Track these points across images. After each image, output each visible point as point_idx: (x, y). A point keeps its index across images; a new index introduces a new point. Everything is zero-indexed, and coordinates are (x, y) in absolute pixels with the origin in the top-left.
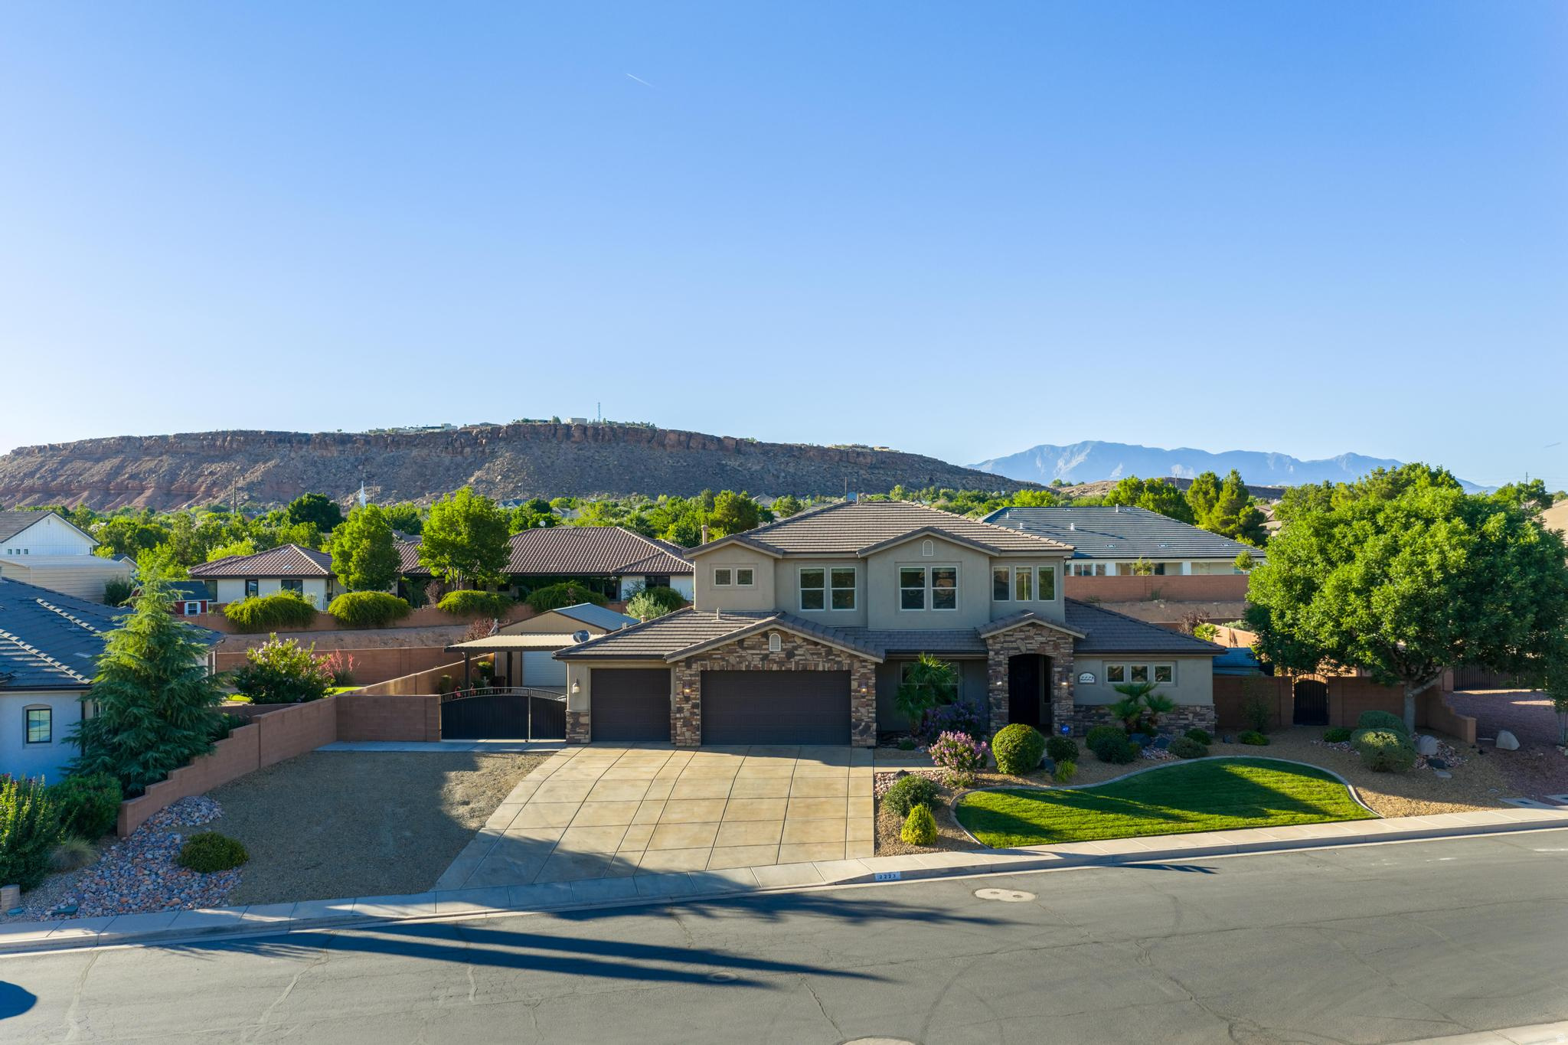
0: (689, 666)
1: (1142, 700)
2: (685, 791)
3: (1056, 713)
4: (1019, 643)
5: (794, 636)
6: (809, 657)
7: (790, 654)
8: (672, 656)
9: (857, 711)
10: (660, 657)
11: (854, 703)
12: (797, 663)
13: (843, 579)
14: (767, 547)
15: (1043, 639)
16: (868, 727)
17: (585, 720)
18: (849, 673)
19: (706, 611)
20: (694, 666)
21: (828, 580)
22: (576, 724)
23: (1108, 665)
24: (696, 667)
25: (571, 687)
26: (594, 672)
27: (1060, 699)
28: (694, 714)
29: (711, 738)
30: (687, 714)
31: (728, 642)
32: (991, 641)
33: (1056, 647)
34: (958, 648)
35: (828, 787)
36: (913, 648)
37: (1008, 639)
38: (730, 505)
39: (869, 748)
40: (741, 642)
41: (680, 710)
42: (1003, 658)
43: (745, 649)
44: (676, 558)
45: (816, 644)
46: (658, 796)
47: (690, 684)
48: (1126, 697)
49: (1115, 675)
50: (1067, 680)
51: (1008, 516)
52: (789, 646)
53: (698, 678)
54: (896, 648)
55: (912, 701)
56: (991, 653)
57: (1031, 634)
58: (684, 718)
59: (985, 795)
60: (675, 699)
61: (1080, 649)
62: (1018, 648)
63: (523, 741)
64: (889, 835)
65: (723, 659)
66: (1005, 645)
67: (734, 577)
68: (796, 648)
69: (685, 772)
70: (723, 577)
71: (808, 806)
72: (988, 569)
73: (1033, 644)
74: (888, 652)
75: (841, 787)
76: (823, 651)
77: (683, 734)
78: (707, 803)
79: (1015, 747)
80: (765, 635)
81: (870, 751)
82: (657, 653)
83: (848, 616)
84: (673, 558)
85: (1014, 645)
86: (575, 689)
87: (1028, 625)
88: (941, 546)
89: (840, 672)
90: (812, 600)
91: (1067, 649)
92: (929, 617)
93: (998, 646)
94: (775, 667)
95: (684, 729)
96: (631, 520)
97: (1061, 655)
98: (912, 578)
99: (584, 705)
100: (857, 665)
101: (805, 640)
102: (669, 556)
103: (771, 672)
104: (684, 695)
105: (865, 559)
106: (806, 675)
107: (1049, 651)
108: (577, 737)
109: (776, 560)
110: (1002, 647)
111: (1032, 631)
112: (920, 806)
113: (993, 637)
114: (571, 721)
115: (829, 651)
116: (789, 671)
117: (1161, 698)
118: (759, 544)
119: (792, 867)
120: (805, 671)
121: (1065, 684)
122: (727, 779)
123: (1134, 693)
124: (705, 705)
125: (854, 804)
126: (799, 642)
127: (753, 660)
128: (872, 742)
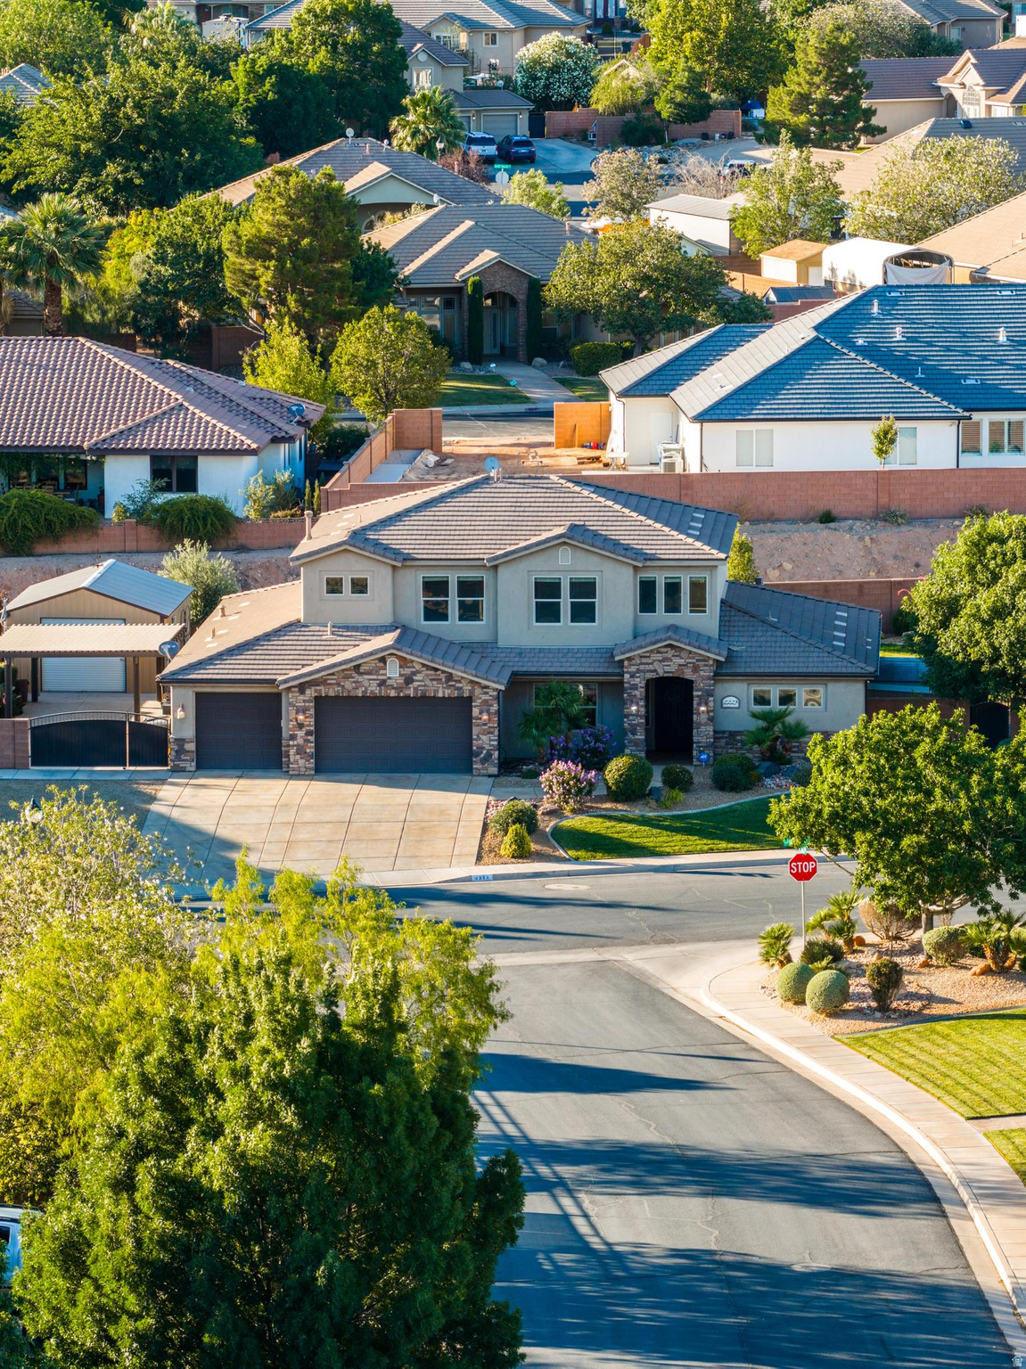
0: (302, 692)
1: (778, 728)
2: (308, 816)
3: (695, 739)
4: (656, 666)
5: (412, 661)
6: (428, 683)
7: (409, 680)
8: (285, 681)
9: (479, 738)
10: (272, 682)
11: (475, 730)
12: (416, 689)
13: (471, 588)
14: (386, 548)
15: (682, 661)
16: (489, 755)
17: (191, 747)
18: (470, 699)
19: (314, 624)
20: (308, 692)
21: (453, 588)
22: (180, 751)
23: (754, 688)
24: (310, 693)
25: (175, 711)
26: (198, 694)
27: (700, 724)
28: (309, 741)
29: (326, 765)
30: (300, 741)
31: (343, 667)
32: (626, 663)
33: (696, 669)
34: (591, 670)
35: (442, 812)
36: (543, 669)
37: (644, 660)
38: (292, 202)
39: (490, 776)
40: (357, 667)
41: (293, 737)
42: (639, 681)
43: (361, 674)
44: (208, 418)
45: (436, 670)
46: (284, 820)
47: (304, 710)
48: (761, 723)
49: (761, 700)
50: (706, 704)
51: (875, 309)
52: (408, 671)
53: (312, 704)
54: (525, 669)
55: (537, 728)
56: (627, 676)
57: (669, 655)
58: (298, 745)
59: (586, 819)
60: (287, 726)
61: (724, 671)
62: (655, 671)
63: (121, 768)
64: (490, 851)
65: (338, 684)
66: (642, 667)
67: (347, 586)
68: (414, 674)
69: (305, 801)
70: (334, 586)
71: (422, 829)
72: (631, 578)
73: (670, 667)
74: (514, 674)
75: (455, 813)
76: (443, 677)
77: (296, 762)
78: (330, 825)
79: (621, 776)
80: (383, 660)
81: (491, 780)
82: (268, 677)
83: (474, 630)
84: (201, 418)
85: (651, 667)
86: (180, 714)
87: (666, 646)
88: (580, 554)
89: (460, 698)
90: (435, 612)
91: (706, 672)
92: (566, 633)
93: (633, 669)
94: (393, 693)
95: (298, 757)
96: (45, 222)
97: (701, 679)
98: (547, 589)
99: (189, 732)
100: (478, 691)
101: (424, 665)
102: (194, 414)
103: (389, 697)
104: (296, 721)
105: (496, 567)
106: (425, 701)
107: (688, 675)
108: (182, 764)
109: (394, 567)
110: (638, 671)
111: (670, 653)
112: (518, 825)
113: (629, 659)
114: (176, 748)
115: (450, 677)
116: (407, 697)
117: (798, 724)
118: (377, 544)
119: (406, 873)
120: (424, 698)
121: (703, 709)
122: (346, 805)
123: (772, 719)
124: (319, 732)
125: (464, 827)
126: (418, 667)
127: (369, 686)
128: (494, 770)
